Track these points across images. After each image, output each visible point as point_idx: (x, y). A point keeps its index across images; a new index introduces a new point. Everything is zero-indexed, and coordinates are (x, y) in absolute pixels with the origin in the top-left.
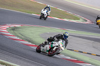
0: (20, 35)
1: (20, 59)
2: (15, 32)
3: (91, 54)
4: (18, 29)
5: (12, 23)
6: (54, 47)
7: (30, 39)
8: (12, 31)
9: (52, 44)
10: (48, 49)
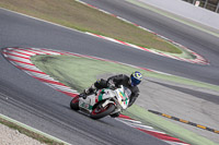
0: (56, 73)
1: (51, 121)
2: (48, 65)
3: (195, 125)
4: (53, 61)
5: (43, 47)
6: (105, 100)
7: (76, 82)
8: (41, 63)
9: (103, 93)
10: (93, 103)
